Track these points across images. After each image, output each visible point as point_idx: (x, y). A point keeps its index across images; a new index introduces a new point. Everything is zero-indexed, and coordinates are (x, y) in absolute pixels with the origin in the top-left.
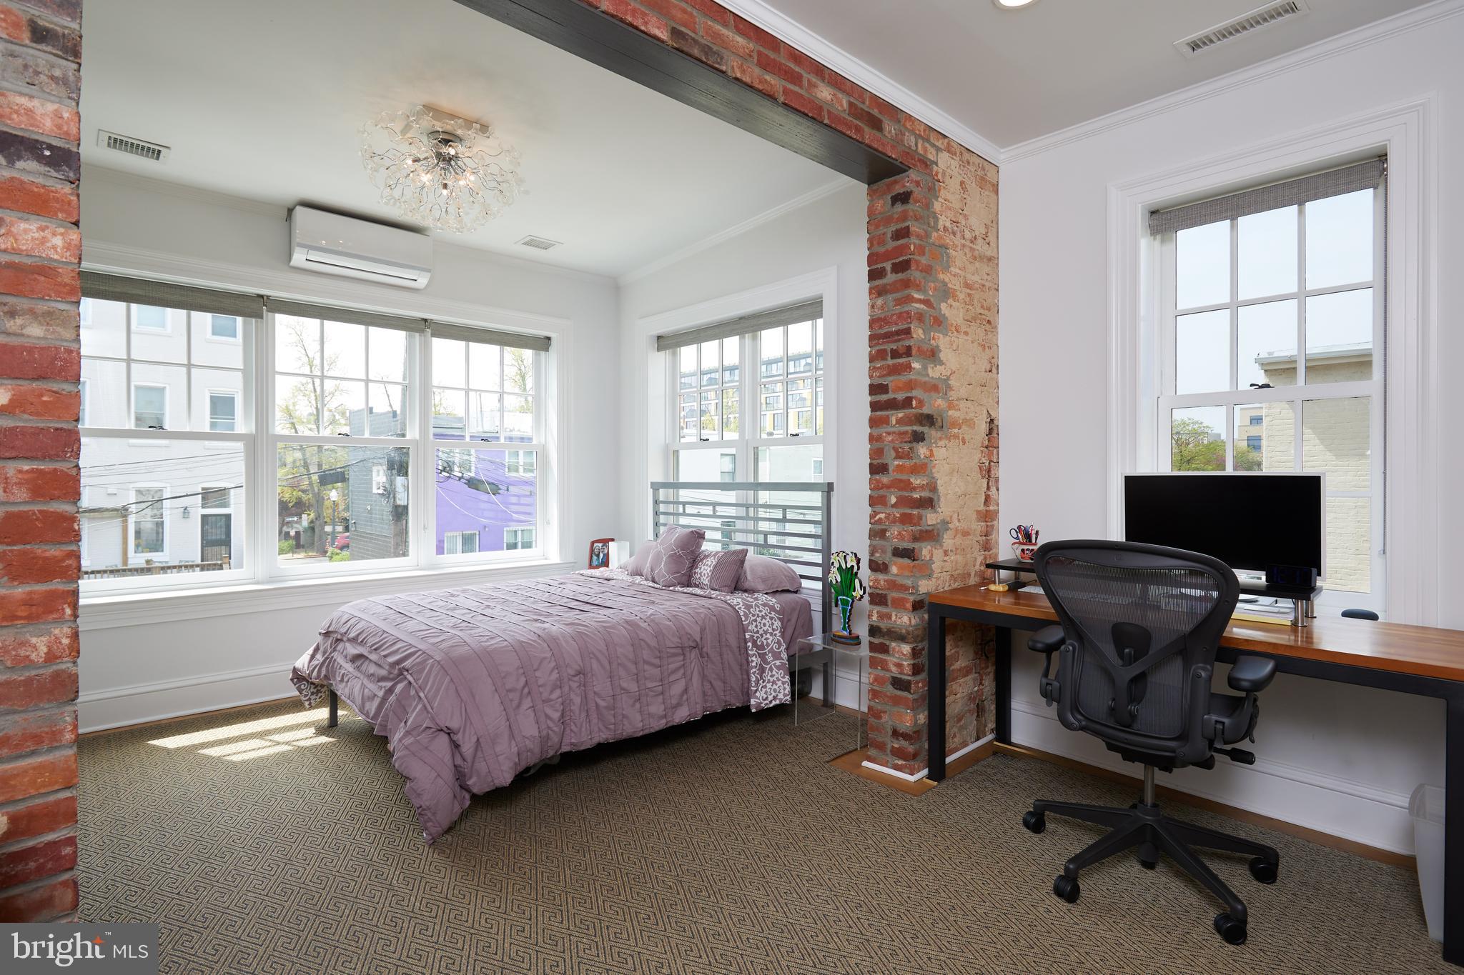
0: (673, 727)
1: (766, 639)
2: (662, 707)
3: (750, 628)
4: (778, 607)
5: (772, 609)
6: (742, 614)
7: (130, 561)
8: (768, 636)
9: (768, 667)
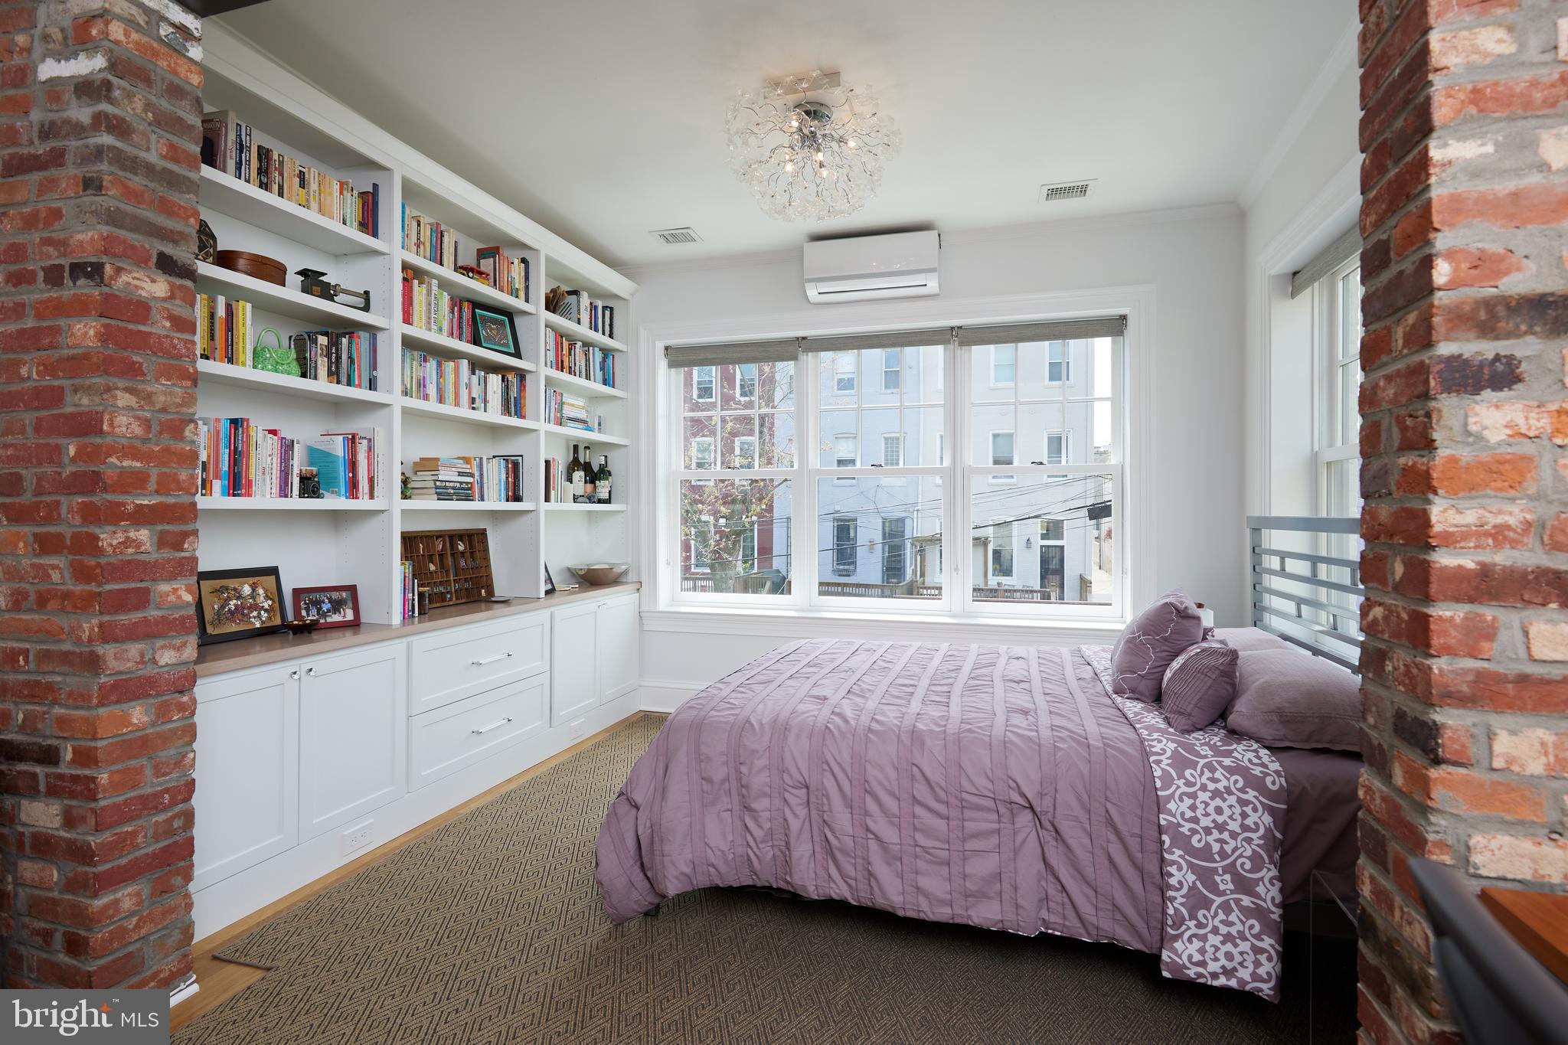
0: (968, 926)
1: (1222, 841)
2: (947, 886)
3: (1172, 806)
4: (1275, 783)
5: (1256, 783)
6: (1158, 773)
7: (989, 583)
8: (1226, 836)
9: (1219, 900)
